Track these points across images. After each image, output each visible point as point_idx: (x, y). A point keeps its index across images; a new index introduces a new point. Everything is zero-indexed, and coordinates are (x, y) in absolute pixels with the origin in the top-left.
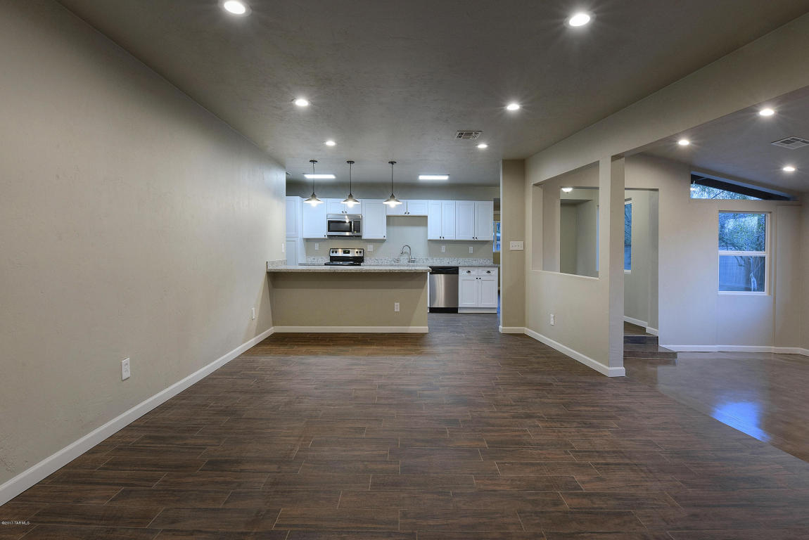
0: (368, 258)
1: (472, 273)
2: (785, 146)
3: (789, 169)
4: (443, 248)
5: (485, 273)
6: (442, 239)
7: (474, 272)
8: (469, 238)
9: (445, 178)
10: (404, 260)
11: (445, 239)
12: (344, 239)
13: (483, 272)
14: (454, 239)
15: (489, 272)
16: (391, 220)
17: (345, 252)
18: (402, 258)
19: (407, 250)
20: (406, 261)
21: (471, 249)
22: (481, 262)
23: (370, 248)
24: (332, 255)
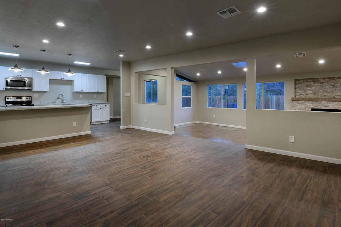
0: (35, 101)
1: (98, 106)
2: (201, 69)
3: (198, 74)
4: (81, 96)
5: (104, 106)
6: (82, 91)
7: (99, 106)
8: (96, 91)
9: (88, 64)
10: (59, 102)
11: (83, 91)
12: (17, 91)
13: (103, 106)
14: (88, 91)
15: (106, 106)
16: (52, 82)
17: (17, 98)
18: (57, 101)
19: (61, 97)
20: (60, 103)
21: (95, 96)
22: (99, 101)
23: (36, 96)
24: (7, 100)
